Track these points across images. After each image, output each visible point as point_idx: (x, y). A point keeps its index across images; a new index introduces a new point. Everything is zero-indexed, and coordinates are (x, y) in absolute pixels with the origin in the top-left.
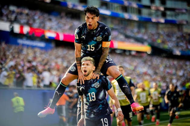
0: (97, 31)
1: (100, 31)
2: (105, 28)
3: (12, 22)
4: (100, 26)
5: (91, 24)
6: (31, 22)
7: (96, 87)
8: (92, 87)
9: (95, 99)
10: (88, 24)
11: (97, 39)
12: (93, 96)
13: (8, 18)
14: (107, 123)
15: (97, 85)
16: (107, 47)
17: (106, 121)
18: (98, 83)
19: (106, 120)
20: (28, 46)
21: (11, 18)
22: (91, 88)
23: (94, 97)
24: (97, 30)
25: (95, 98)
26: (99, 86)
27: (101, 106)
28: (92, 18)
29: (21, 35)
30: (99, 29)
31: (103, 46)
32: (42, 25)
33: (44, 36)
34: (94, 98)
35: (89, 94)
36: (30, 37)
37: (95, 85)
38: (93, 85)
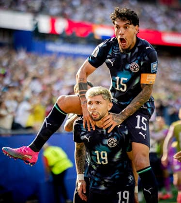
0: (133, 54)
1: (138, 54)
2: (147, 48)
3: (35, 13)
4: (139, 45)
5: (124, 37)
6: (68, 12)
7: (110, 145)
8: (103, 145)
9: (107, 162)
10: (119, 37)
11: (131, 67)
12: (104, 156)
13: (28, 7)
14: (126, 200)
15: (112, 143)
16: (149, 83)
17: (126, 196)
18: (115, 140)
19: (126, 194)
20: (66, 55)
21: (33, 7)
22: (101, 145)
23: (106, 158)
24: (134, 51)
25: (107, 160)
26: (115, 145)
27: (117, 173)
28: (125, 27)
29: (52, 36)
30: (137, 50)
31: (142, 83)
32: (89, 16)
33: (93, 35)
34: (104, 161)
35: (97, 152)
36: (68, 38)
37: (109, 143)
38: (106, 142)
